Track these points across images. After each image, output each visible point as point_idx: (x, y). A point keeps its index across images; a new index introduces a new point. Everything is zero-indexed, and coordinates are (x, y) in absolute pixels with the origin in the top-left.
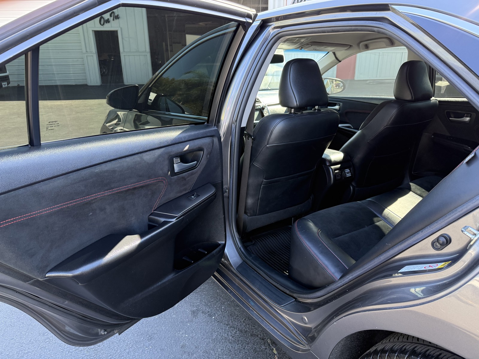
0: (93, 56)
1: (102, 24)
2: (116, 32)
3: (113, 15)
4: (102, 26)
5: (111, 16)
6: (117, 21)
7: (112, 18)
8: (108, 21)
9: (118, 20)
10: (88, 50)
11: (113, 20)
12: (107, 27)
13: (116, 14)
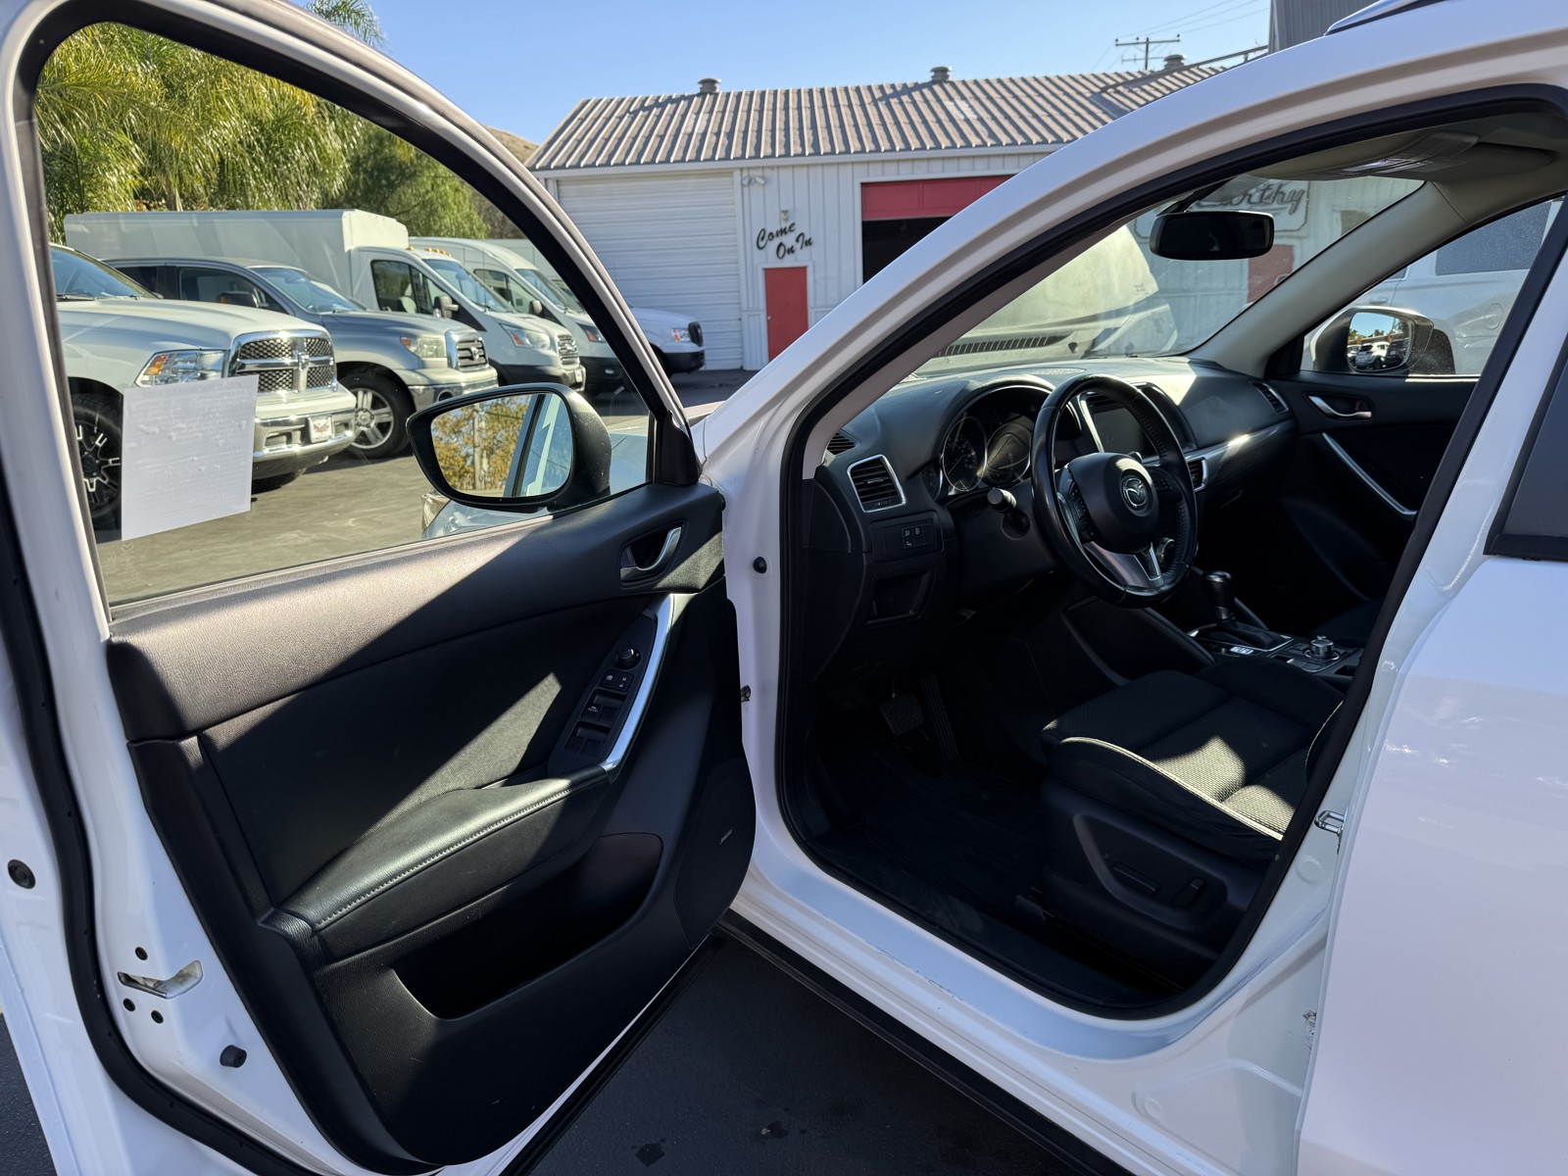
0: (758, 315)
1: (781, 255)
2: (803, 270)
3: (801, 238)
4: (779, 260)
5: (797, 240)
6: (807, 249)
7: (799, 244)
8: (791, 250)
9: (809, 247)
10: (751, 306)
11: (802, 247)
12: (789, 262)
13: (807, 238)
